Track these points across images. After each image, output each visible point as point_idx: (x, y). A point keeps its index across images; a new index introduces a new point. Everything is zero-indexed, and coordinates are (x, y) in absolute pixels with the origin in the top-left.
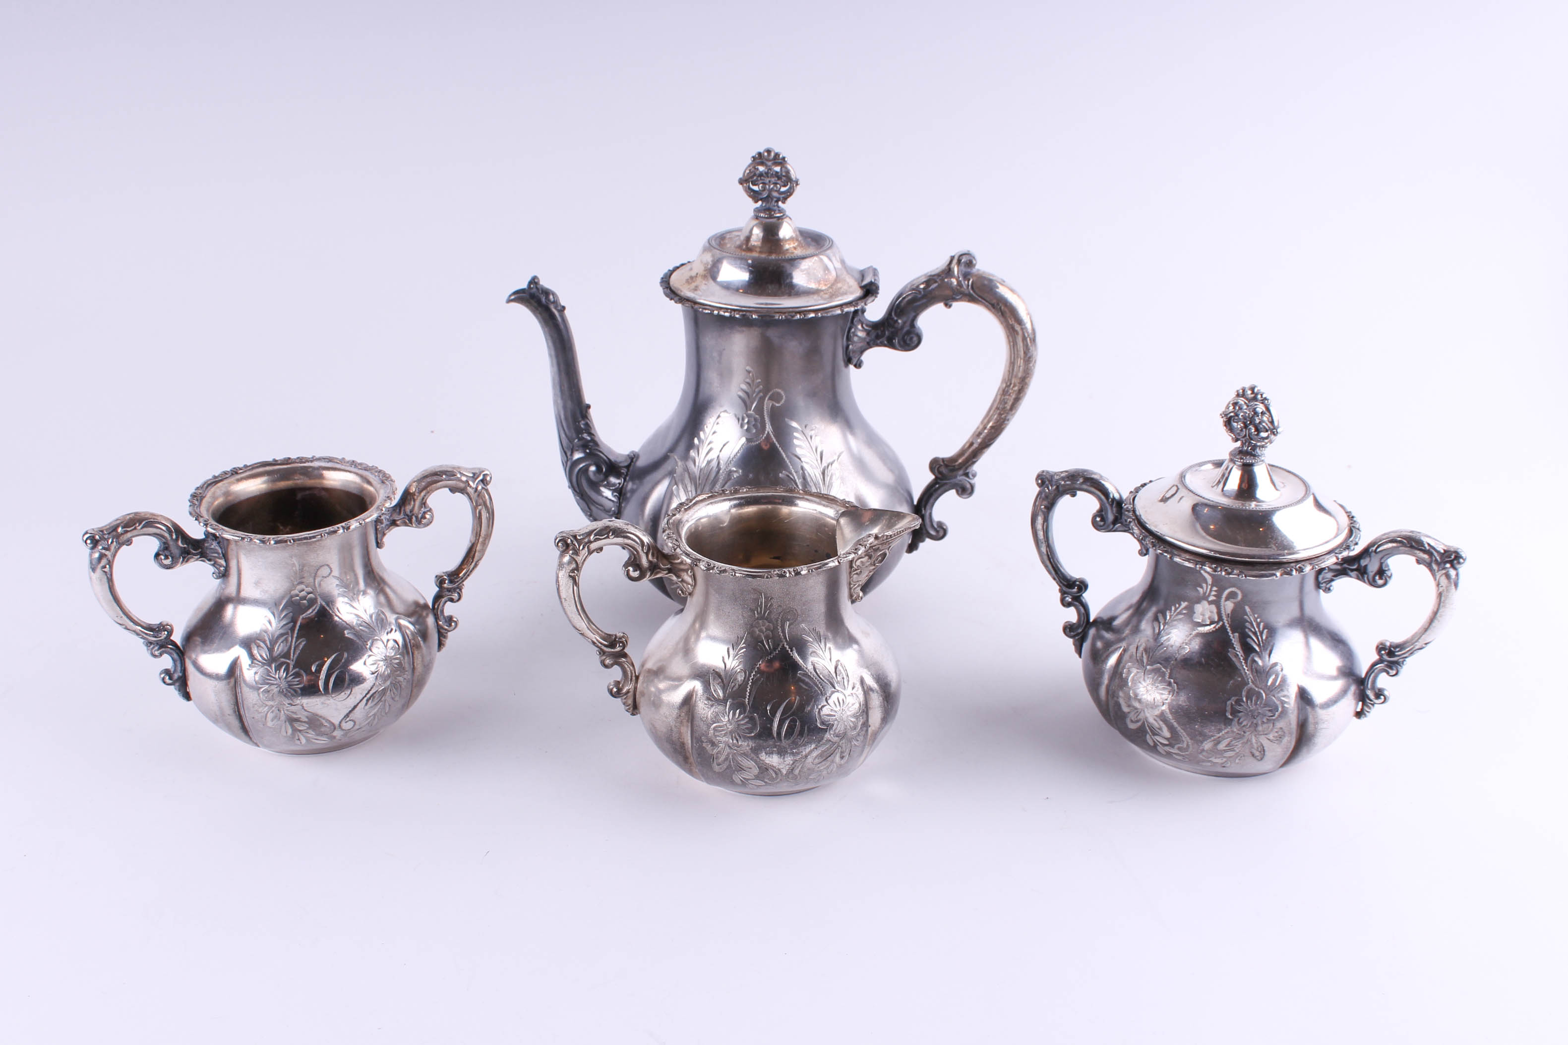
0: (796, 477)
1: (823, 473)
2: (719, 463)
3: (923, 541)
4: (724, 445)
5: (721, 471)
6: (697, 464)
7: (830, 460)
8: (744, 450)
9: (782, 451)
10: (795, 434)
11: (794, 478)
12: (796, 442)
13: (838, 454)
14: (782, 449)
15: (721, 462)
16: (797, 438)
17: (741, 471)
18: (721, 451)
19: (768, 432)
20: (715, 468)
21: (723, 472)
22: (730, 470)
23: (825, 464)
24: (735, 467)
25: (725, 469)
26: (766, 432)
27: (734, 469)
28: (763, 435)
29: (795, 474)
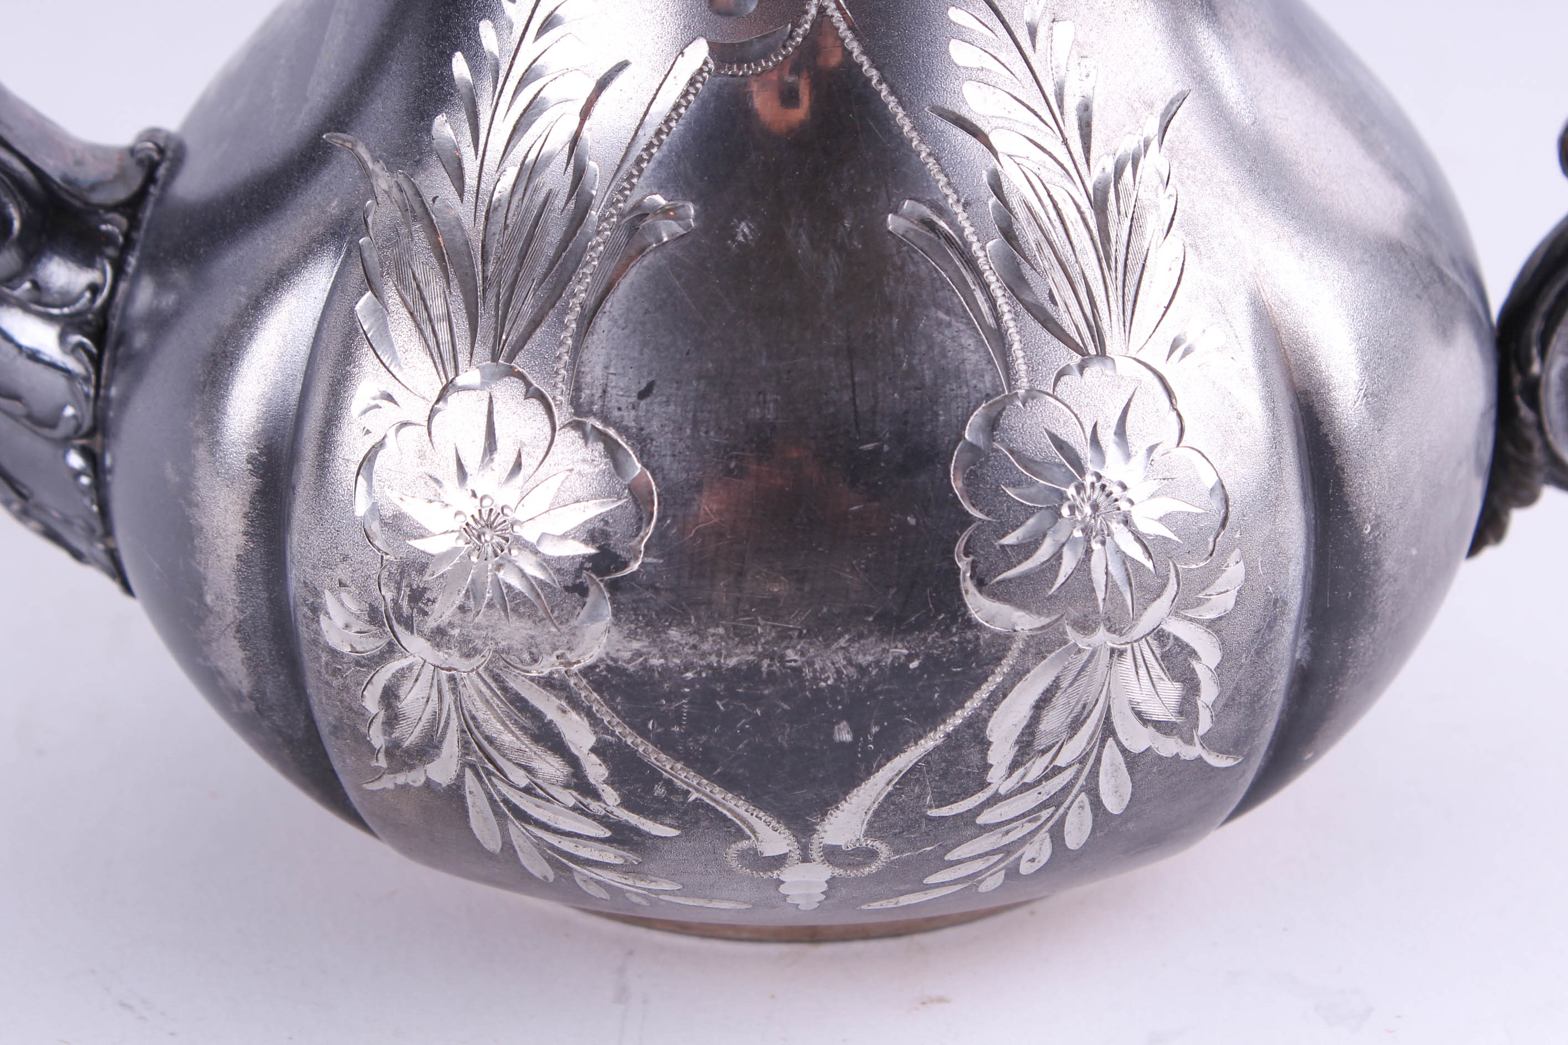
0: (968, 231)
1: (1099, 204)
2: (580, 174)
3: (1528, 499)
4: (602, 85)
5: (594, 214)
6: (470, 180)
7: (1128, 145)
8: (703, 105)
9: (892, 102)
10: (955, 14)
11: (960, 231)
12: (959, 52)
13: (1160, 107)
14: (893, 92)
15: (592, 165)
16: (961, 34)
17: (691, 210)
18: (585, 113)
19: (822, 10)
20: (559, 202)
21: (603, 219)
22: (638, 206)
23: (1103, 164)
24: (661, 188)
25: (613, 204)
26: (813, 11)
27: (660, 200)
28: (797, 25)
29: (962, 217)
